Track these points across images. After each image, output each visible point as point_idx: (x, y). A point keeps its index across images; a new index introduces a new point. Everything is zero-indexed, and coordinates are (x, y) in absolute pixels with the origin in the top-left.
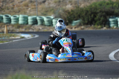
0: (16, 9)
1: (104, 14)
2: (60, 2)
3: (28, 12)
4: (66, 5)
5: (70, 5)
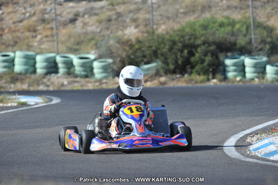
0: (7, 37)
1: (213, 48)
2: (110, 20)
3: (36, 44)
5: (133, 28)
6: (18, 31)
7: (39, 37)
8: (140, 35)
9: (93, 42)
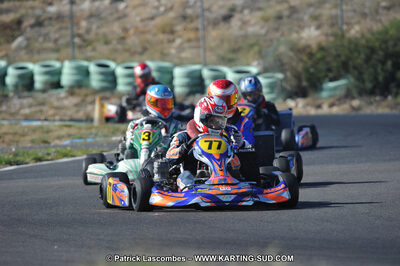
0: (133, 40)
2: (279, 17)
3: (173, 51)
4: (301, 28)
5: (313, 29)
6: (148, 32)
7: (178, 41)
8: (323, 39)
9: (256, 48)
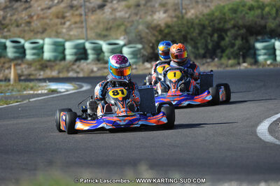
0: (36, 24)
1: (243, 31)
3: (64, 31)
4: (153, 12)
5: (161, 13)
6: (47, 18)
7: (68, 23)
8: (169, 20)
9: (123, 28)
